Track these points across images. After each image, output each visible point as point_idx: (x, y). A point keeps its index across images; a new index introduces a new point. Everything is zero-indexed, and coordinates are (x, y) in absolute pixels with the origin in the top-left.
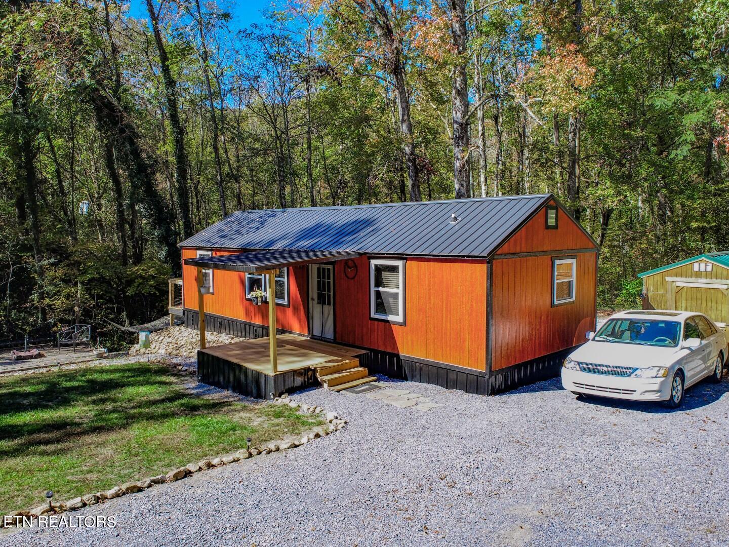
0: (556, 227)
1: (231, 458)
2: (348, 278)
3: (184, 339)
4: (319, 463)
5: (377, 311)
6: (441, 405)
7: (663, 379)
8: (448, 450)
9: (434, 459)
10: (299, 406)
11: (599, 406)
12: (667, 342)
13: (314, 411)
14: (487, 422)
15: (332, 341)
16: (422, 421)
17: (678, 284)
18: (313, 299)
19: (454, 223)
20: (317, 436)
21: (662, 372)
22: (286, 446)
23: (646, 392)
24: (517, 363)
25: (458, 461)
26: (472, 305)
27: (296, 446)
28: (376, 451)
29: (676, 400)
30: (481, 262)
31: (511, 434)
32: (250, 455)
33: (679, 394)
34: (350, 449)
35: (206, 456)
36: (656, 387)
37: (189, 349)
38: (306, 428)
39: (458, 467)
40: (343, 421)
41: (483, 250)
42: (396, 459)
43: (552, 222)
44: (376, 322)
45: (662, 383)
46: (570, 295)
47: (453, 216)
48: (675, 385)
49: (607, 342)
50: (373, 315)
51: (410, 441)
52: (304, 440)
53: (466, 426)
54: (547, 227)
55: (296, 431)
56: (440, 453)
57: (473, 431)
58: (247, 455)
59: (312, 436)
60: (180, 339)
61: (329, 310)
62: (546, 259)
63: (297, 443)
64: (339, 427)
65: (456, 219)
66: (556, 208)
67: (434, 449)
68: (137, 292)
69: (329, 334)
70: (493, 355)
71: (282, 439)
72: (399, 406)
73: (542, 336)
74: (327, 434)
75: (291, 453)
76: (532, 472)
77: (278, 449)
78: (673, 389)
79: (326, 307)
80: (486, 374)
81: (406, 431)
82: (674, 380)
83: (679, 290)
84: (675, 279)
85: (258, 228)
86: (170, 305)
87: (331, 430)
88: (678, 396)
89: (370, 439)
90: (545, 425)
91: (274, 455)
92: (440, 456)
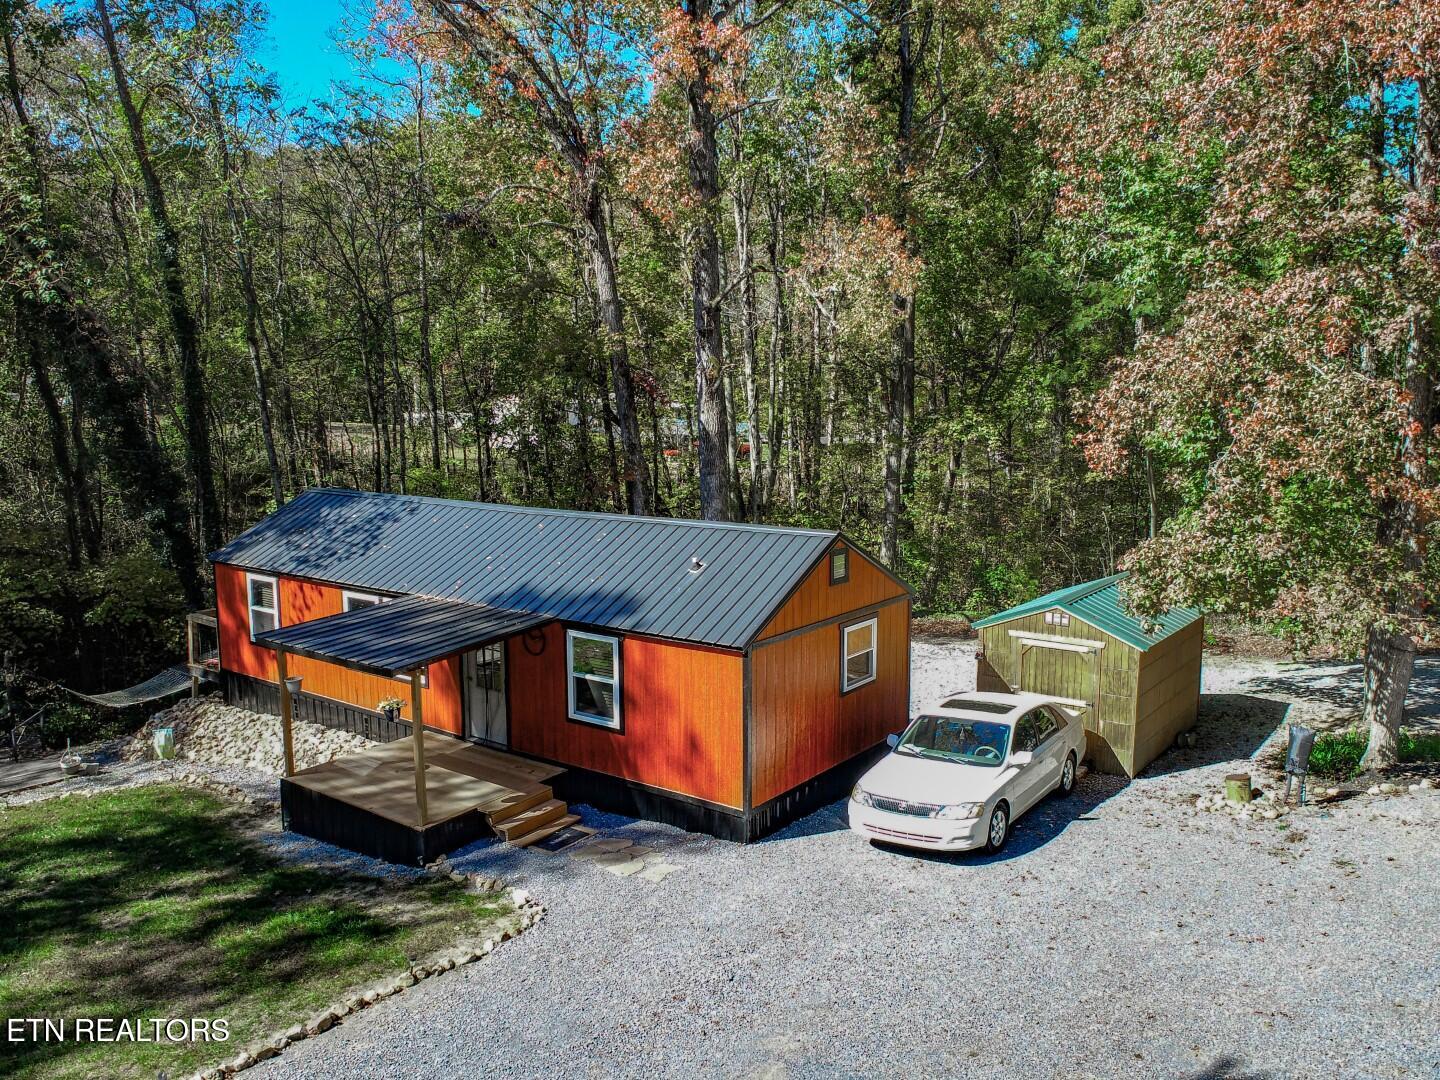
0: (846, 579)
1: (390, 989)
2: (530, 652)
3: (229, 730)
4: (516, 986)
5: (578, 709)
6: (680, 867)
7: (976, 820)
8: (690, 953)
9: (671, 970)
10: (466, 879)
11: (897, 856)
12: (990, 756)
13: (492, 887)
14: (743, 899)
15: (504, 748)
16: (653, 901)
17: (1025, 642)
18: (470, 678)
19: (695, 572)
20: (506, 937)
21: (976, 810)
22: (463, 960)
23: (955, 839)
24: (790, 787)
25: (703, 971)
26: (722, 713)
27: (477, 958)
28: (593, 960)
29: (996, 843)
30: (737, 655)
31: (775, 920)
32: (416, 981)
33: (1002, 833)
34: (556, 959)
35: (350, 985)
36: (966, 833)
37: (244, 752)
38: (485, 922)
39: (703, 981)
40: (540, 908)
41: (737, 637)
42: (622, 973)
43: (839, 572)
44: (577, 726)
45: (974, 826)
46: (867, 672)
47: (694, 560)
48: (995, 822)
49: (913, 756)
50: (572, 714)
51: (639, 939)
52: (488, 946)
53: (715, 907)
54: (832, 581)
55: (472, 929)
56: (679, 959)
57: (724, 915)
58: (412, 981)
59: (498, 937)
60: (221, 728)
61: (498, 699)
62: (833, 629)
63: (478, 952)
64: (537, 919)
65: (698, 565)
66: (846, 552)
67: (672, 952)
68: (109, 620)
69: (499, 735)
70: (754, 784)
71: (454, 946)
72: (618, 874)
73: (826, 740)
74: (520, 932)
75: (473, 971)
76: (794, 982)
77: (453, 966)
78: (992, 827)
79: (493, 695)
80: (744, 813)
81: (631, 922)
82: (994, 815)
83: (1026, 651)
84: (1021, 633)
85: (367, 547)
86: (191, 659)
87: (524, 926)
88: (999, 835)
89: (582, 938)
90: (819, 899)
91: (450, 976)
92: (680, 963)
